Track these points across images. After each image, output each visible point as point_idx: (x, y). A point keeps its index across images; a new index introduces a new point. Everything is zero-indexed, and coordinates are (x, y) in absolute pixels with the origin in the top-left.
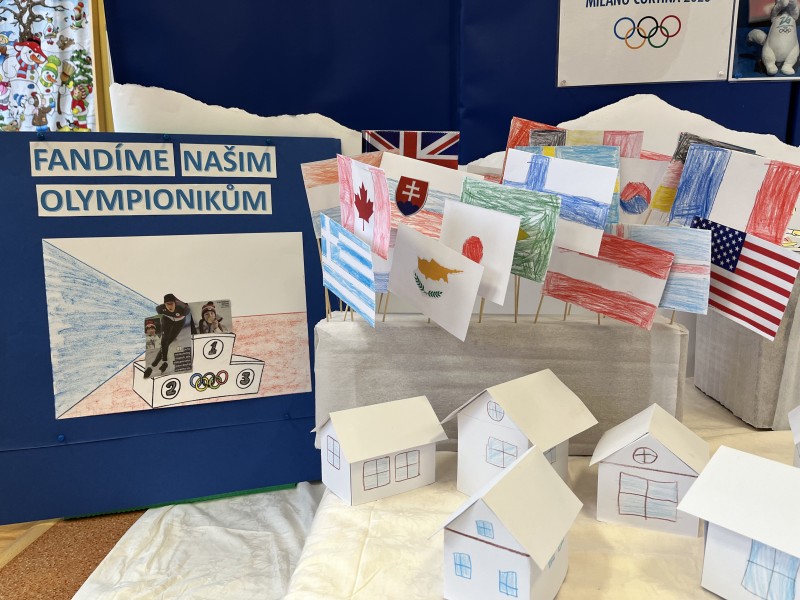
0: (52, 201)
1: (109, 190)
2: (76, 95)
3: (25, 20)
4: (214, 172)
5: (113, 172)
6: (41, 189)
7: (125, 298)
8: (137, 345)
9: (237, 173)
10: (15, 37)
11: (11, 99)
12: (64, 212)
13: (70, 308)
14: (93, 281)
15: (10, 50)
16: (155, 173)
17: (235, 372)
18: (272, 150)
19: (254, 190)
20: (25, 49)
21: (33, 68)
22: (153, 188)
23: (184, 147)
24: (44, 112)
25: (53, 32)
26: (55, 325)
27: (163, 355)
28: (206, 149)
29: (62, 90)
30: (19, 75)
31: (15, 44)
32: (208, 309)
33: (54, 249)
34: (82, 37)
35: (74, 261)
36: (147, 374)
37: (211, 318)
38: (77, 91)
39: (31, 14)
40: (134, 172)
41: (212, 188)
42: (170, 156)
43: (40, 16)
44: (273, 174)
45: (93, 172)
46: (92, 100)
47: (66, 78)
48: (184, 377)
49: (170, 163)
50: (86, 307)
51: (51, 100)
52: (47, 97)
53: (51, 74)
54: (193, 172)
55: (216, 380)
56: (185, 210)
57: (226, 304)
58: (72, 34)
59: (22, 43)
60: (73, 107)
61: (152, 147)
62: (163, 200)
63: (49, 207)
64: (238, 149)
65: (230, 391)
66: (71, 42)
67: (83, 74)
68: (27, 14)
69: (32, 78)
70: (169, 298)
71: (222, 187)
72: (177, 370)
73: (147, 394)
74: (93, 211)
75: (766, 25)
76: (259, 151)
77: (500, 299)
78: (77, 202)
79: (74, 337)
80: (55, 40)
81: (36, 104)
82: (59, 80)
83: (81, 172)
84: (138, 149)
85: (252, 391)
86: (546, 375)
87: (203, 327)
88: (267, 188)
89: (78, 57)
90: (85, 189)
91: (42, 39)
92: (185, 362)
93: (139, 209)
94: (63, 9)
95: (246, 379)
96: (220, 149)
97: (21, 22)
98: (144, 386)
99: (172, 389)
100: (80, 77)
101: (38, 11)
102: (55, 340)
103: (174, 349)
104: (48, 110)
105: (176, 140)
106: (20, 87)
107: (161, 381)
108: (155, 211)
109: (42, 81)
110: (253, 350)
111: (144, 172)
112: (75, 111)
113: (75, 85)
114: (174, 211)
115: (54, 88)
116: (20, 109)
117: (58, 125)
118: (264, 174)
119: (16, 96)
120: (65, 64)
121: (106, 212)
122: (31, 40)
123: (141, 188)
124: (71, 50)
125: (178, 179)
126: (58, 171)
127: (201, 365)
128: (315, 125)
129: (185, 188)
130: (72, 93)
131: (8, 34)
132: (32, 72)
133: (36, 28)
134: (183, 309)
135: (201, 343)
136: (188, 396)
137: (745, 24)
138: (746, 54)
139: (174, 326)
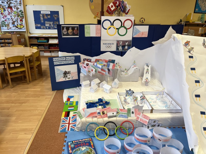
0: (55, 63)
1: (60, 62)
2: (20, 19)
3: (9, 3)
4: (69, 59)
5: (60, 60)
6: (54, 62)
7: (61, 71)
8: (62, 75)
9: (71, 59)
10: (7, 7)
11: (7, 19)
12: (56, 64)
13: (57, 72)
14: (59, 70)
15: (6, 9)
16: (64, 60)
17: (71, 77)
18: (74, 57)
19: (72, 61)
20: (9, 9)
21: (11, 13)
22: (63, 61)
23: (66, 57)
24: (14, 22)
25: (15, 6)
26: (56, 74)
27: (65, 76)
28: (68, 57)
29: (18, 18)
30: (8, 14)
31: (7, 8)
32: (69, 72)
33: (55, 67)
34: (21, 7)
35: (57, 68)
36: (64, 78)
37: (69, 73)
38: (21, 18)
39: (10, 2)
40: (62, 60)
41: (69, 61)
42: (65, 58)
43: (12, 3)
44: (74, 59)
45: (58, 60)
46: (24, 20)
47: (18, 16)
48: (67, 78)
49: (65, 59)
50: (58, 72)
51: (16, 20)
52: (15, 19)
53: (15, 15)
54: (67, 60)
55: (70, 78)
56: (66, 63)
57: (70, 71)
58: (19, 7)
59: (8, 8)
60: (20, 21)
61: (63, 58)
62: (64, 62)
63: (55, 64)
64: (71, 57)
65: (71, 79)
66: (19, 8)
67: (22, 15)
68: (9, 2)
69: (11, 15)
70: (65, 71)
71: (70, 61)
72: (66, 77)
73: (64, 80)
74: (59, 64)
75: (119, 46)
76: (73, 57)
77: (94, 74)
78: (57, 63)
79: (57, 75)
80: (16, 8)
81: (12, 20)
82: (17, 16)
83: (57, 60)
84: (62, 58)
85: (73, 79)
86: (97, 79)
87: (68, 74)
88: (74, 61)
89: (21, 11)
90: (58, 62)
91: (13, 7)
92: (67, 77)
93: (62, 63)
94: (17, 2)
95: (72, 78)
96: (69, 57)
97: (8, 4)
98: (63, 79)
99: (66, 79)
100: (21, 15)
101: (11, 1)
102: (56, 75)
103: (66, 75)
104: (15, 21)
105: (65, 57)
106: (9, 17)
107: (65, 78)
108: (64, 63)
109: (13, 16)
110: (73, 75)
111: (63, 60)
112: (21, 22)
113: (20, 17)
114: (65, 63)
115: (16, 17)
116: (9, 21)
117: (17, 24)
118: (73, 59)
119: (8, 18)
120: (18, 13)
121: (60, 64)
122: (10, 7)
123: (62, 61)
124: (19, 10)
125: (66, 60)
126: (56, 60)
127: (68, 77)
128: (78, 54)
129: (66, 61)
130: (20, 18)
131: (5, 6)
132: (11, 14)
133: (11, 5)
134: (66, 72)
135: (68, 75)
136: (67, 80)
137: (117, 46)
138: (117, 49)
139: (66, 73)
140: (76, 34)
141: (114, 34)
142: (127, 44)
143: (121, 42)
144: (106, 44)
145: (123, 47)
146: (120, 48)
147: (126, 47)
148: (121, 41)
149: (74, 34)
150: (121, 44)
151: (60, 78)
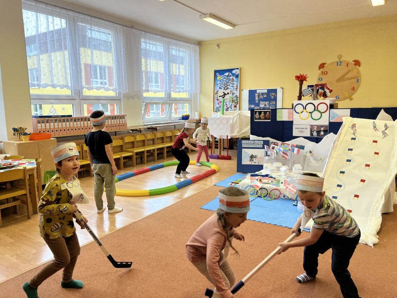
1: (248, 145)
2: (235, 105)
3: (226, 89)
4: (257, 143)
5: (249, 143)
6: (243, 145)
7: (248, 154)
9: (259, 143)
12: (244, 147)
13: (244, 154)
14: (246, 153)
18: (263, 141)
19: (260, 145)
22: (252, 145)
23: (255, 141)
34: (237, 92)
35: (244, 151)
37: (256, 157)
41: (257, 145)
46: (238, 106)
53: (230, 100)
54: (255, 143)
55: (256, 162)
56: (254, 147)
60: (234, 107)
64: (260, 141)
66: (235, 93)
67: (237, 100)
70: (252, 155)
74: (246, 147)
75: (313, 132)
79: (244, 157)
80: (232, 93)
82: (232, 102)
83: (246, 143)
84: (252, 141)
89: (236, 97)
90: (246, 145)
92: (253, 160)
93: (250, 147)
95: (258, 163)
96: (258, 141)
102: (242, 157)
108: (252, 147)
110: (259, 160)
113: (235, 103)
118: (262, 144)
120: (233, 98)
121: (248, 147)
123: (250, 145)
124: (234, 95)
126: (244, 143)
128: (268, 139)
129: (254, 145)
136: (253, 164)
137: (311, 131)
138: (312, 134)
139: (252, 157)
140: (268, 117)
141: (308, 118)
142: (322, 129)
143: (316, 127)
144: (298, 128)
145: (319, 132)
146: (315, 134)
147: (322, 133)
148: (315, 125)
149: (265, 118)
150: (315, 129)
151: (246, 161)
